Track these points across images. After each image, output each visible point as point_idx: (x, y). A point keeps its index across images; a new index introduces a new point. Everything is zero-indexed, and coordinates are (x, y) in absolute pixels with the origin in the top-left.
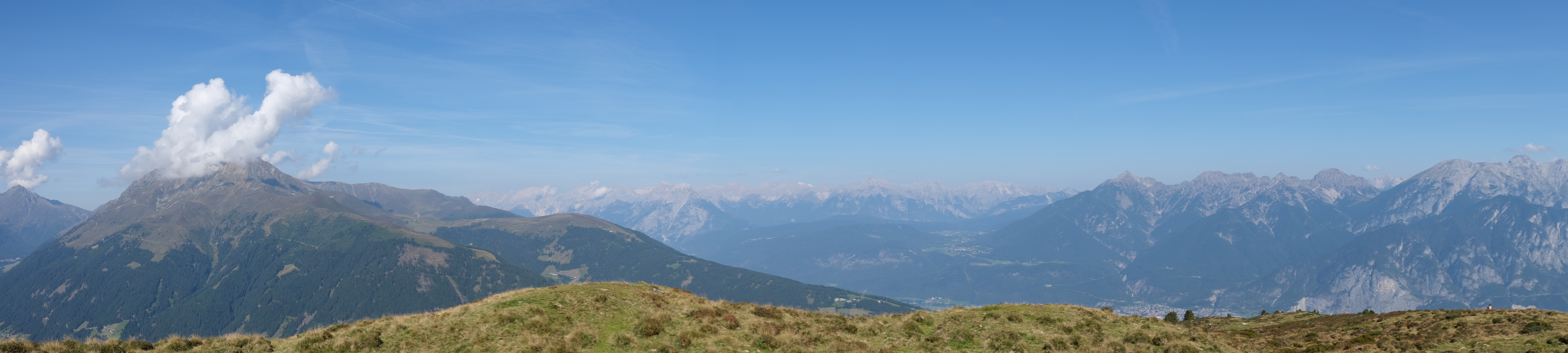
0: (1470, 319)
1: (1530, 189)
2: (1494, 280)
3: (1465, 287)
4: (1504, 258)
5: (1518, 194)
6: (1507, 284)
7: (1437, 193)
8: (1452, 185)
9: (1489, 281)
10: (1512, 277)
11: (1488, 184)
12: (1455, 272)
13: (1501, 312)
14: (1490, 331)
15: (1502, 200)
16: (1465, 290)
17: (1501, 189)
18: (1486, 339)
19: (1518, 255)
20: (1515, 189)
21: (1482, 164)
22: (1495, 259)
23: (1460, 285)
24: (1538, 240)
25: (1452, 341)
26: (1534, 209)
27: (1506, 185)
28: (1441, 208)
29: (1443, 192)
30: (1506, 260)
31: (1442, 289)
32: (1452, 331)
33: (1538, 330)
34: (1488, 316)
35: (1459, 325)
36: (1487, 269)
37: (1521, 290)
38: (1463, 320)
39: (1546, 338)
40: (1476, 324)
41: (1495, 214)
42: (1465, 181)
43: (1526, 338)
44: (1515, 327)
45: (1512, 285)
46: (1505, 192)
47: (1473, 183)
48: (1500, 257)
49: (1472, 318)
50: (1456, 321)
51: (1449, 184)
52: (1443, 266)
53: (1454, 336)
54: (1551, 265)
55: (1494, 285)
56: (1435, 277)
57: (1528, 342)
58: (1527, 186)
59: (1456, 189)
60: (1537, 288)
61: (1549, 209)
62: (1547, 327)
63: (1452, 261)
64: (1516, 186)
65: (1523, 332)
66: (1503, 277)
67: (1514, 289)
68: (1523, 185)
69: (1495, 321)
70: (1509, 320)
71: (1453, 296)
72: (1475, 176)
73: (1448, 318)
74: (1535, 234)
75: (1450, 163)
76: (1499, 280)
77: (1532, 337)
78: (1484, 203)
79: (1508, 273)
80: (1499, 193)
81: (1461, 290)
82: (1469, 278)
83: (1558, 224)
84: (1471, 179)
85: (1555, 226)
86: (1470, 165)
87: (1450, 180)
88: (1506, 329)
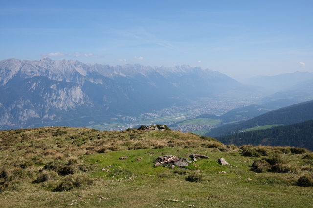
0: (27, 132)
1: (50, 73)
2: (35, 116)
3: (20, 120)
4: (39, 105)
5: (45, 75)
6: (41, 118)
7: (3, 75)
8: (11, 71)
9: (32, 117)
10: (43, 114)
11: (30, 71)
12: (14, 113)
13: (42, 129)
14: (38, 137)
15: (37, 78)
16: (20, 121)
17: (36, 73)
18: (38, 140)
19: (46, 104)
20: (43, 73)
21: (26, 61)
22: (35, 106)
23: (18, 119)
24: (55, 97)
25: (21, 142)
26: (53, 82)
27: (39, 71)
28: (5, 82)
29: (6, 74)
30: (41, 106)
31: (8, 121)
32: (20, 138)
33: (61, 134)
34: (36, 131)
35: (22, 135)
36: (31, 111)
37: (48, 120)
38: (25, 133)
39: (65, 137)
40: (31, 135)
41: (34, 85)
42: (17, 69)
43: (56, 138)
44: (50, 134)
45: (44, 118)
46: (38, 74)
47: (22, 70)
48: (37, 105)
49: (29, 132)
50: (21, 134)
51: (9, 71)
52: (8, 110)
53: (22, 140)
54: (62, 108)
55: (35, 118)
56: (4, 116)
57: (57, 139)
58: (49, 72)
59: (13, 73)
60: (55, 118)
61: (60, 82)
62: (64, 133)
63: (13, 108)
64: (44, 72)
65: (54, 136)
66: (39, 114)
67: (45, 120)
68: (47, 71)
69: (40, 133)
70: (47, 132)
71: (14, 124)
72: (23, 66)
73: (17, 133)
74: (54, 94)
75: (9, 60)
76: (37, 116)
77: (58, 137)
78: (28, 80)
79: (42, 112)
80: (35, 75)
81: (18, 121)
82: (22, 116)
83: (65, 89)
84: (21, 68)
85: (63, 90)
86: (20, 61)
87: (9, 68)
88: (46, 135)
